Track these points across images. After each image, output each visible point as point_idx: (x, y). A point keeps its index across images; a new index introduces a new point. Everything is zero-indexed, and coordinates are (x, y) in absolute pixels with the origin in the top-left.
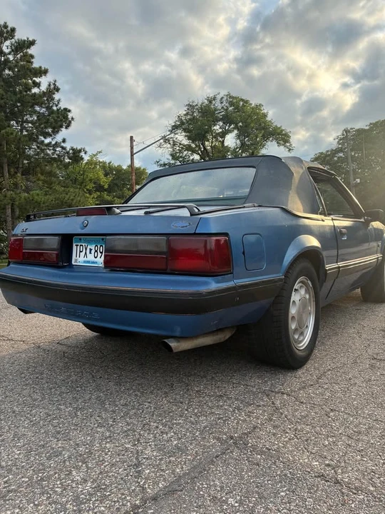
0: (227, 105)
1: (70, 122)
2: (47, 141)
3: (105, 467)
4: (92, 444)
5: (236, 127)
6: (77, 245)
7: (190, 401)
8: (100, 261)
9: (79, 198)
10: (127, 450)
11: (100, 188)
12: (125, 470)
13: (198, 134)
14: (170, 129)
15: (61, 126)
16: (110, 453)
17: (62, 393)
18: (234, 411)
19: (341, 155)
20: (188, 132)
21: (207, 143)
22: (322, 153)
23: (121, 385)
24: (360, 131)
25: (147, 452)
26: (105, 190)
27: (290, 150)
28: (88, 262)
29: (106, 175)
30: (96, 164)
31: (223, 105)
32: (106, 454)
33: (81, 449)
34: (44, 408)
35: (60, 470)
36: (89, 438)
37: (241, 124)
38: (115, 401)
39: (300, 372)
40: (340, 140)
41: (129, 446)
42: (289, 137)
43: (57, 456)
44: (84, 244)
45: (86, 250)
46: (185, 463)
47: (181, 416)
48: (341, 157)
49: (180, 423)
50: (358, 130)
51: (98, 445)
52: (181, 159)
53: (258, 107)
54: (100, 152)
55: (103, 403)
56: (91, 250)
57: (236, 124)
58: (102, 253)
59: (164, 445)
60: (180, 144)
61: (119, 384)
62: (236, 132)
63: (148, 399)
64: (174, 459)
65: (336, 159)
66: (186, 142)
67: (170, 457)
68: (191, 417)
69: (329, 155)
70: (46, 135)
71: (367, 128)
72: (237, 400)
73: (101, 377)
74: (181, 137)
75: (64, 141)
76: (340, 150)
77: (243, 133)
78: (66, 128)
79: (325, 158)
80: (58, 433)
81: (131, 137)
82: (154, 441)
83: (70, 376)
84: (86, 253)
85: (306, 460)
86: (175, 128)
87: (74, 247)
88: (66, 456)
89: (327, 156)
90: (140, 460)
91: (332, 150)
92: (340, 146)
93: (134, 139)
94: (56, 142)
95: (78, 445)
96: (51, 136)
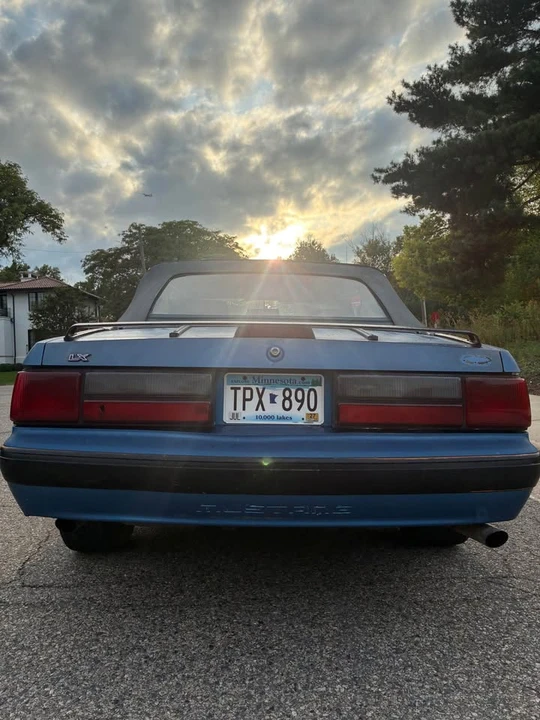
6: (236, 389)
8: (299, 415)
19: (127, 256)
22: (102, 251)
24: (151, 231)
27: (60, 239)
40: (127, 236)
42: (61, 220)
44: (254, 387)
48: (127, 259)
50: (149, 229)
56: (273, 398)
58: (301, 401)
65: (120, 261)
69: (112, 255)
71: (159, 227)
76: (127, 250)
79: (106, 258)
84: (260, 402)
87: (228, 393)
89: (109, 255)
91: (118, 249)
92: (126, 245)
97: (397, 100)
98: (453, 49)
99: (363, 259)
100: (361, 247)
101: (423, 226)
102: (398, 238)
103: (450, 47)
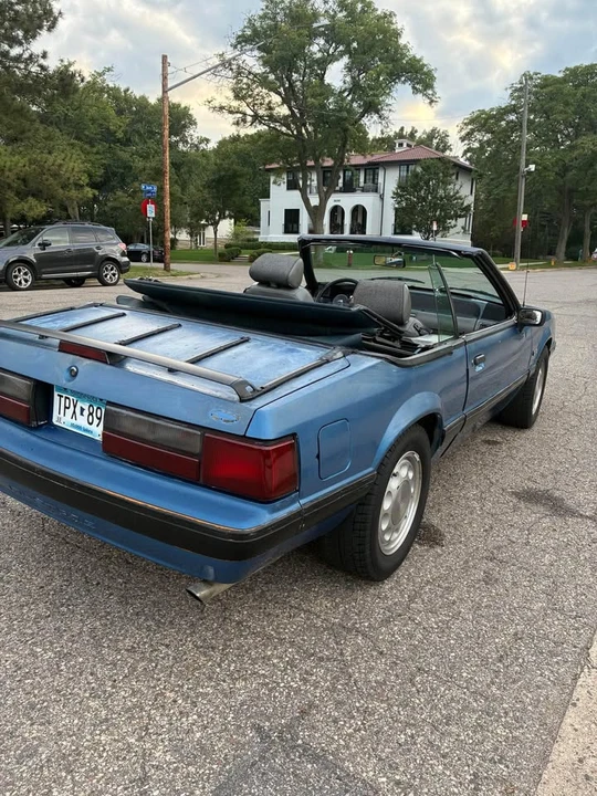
0: (335, 7)
1: (56, 19)
2: (16, 51)
3: (98, 782)
4: (79, 733)
5: (348, 51)
6: (61, 396)
7: (226, 646)
8: (97, 431)
9: (71, 164)
10: (129, 747)
11: (108, 136)
12: (126, 789)
13: (282, 58)
14: (234, 41)
15: (41, 27)
16: (105, 754)
17: (39, 616)
18: (286, 669)
19: (513, 117)
20: (264, 51)
21: (295, 76)
22: (483, 112)
23: (127, 604)
24: (547, 81)
25: (157, 755)
26: (119, 141)
27: (432, 101)
28: (79, 427)
29: (120, 112)
30: (102, 90)
31: (328, 6)
32: (100, 757)
33: (64, 743)
34: (11, 650)
35: (36, 785)
36: (76, 721)
37: (355, 45)
38: (117, 641)
39: (387, 585)
40: (516, 90)
41: (133, 740)
42: (433, 78)
43: (30, 756)
44: (71, 398)
45: (75, 407)
46: (208, 778)
47: (210, 679)
48: (512, 121)
49: (207, 694)
50: (546, 79)
51: (89, 737)
52: (249, 100)
53: (388, 16)
54: (109, 70)
55: (98, 645)
56: (82, 410)
57: (349, 45)
58: (100, 419)
59: (182, 740)
60: (250, 73)
61: (124, 601)
62: (346, 59)
63: (165, 637)
64: (193, 770)
65: (503, 123)
66: (259, 69)
67: (188, 765)
68: (224, 681)
69: (494, 116)
70: (14, 41)
71: (560, 75)
72: (292, 644)
73: (98, 584)
74: (252, 61)
75: (44, 55)
76: (513, 109)
77: (358, 65)
78: (49, 30)
79: (486, 120)
80: (33, 706)
81: (164, 58)
82: (169, 731)
83: (51, 578)
84: (74, 412)
85: (371, 773)
86: (242, 40)
87: (56, 398)
88: (43, 756)
89: (491, 117)
90: (147, 769)
91: (500, 108)
92: (513, 102)
93: (169, 60)
94: (31, 56)
95: (60, 734)
96: (21, 44)
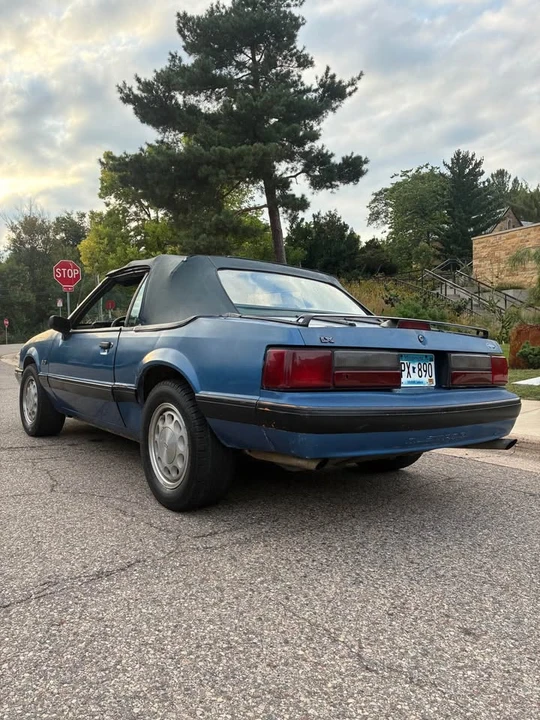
44: (405, 362)
45: (408, 368)
56: (414, 368)
84: (409, 372)
97: (127, 91)
98: (173, 57)
99: (19, 235)
100: (16, 223)
101: (110, 214)
102: (58, 219)
103: (171, 54)
